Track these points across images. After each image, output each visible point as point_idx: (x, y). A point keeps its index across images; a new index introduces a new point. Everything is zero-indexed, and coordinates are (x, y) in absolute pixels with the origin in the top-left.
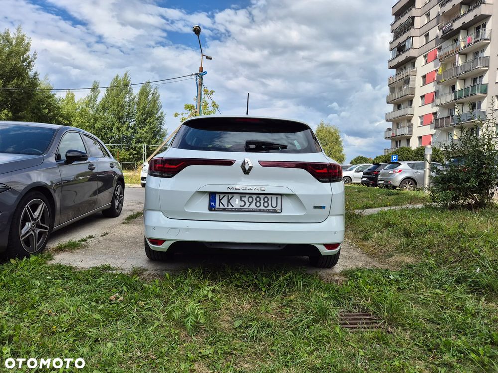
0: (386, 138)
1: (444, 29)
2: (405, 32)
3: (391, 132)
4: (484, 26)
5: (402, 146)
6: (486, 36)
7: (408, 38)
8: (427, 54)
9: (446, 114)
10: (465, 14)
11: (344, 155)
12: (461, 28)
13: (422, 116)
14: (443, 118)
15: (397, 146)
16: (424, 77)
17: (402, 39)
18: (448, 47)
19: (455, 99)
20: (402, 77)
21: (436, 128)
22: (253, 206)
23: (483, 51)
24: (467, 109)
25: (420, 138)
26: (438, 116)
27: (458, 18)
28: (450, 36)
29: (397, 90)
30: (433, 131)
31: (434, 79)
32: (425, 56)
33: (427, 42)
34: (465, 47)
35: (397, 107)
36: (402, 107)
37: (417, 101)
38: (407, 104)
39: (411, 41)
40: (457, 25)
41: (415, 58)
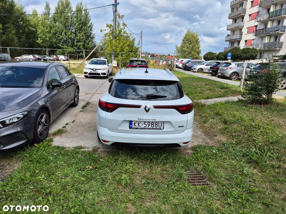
0: (226, 41)
3: (229, 37)
5: (234, 46)
9: (262, 27)
11: (200, 50)
13: (249, 28)
14: (260, 29)
15: (232, 46)
16: (252, 2)
19: (269, 18)
20: (239, 2)
21: (256, 35)
22: (150, 127)
24: (275, 24)
25: (246, 41)
26: (258, 28)
29: (235, 10)
30: (254, 37)
31: (258, 3)
35: (234, 21)
36: (237, 21)
37: (247, 18)
38: (240, 20)
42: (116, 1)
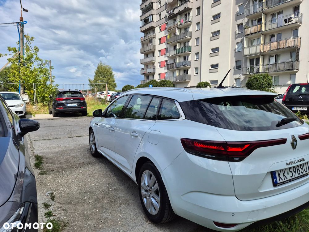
0: (141, 74)
1: (169, 13)
2: (148, 11)
3: (144, 70)
4: (189, 14)
5: (150, 79)
6: (190, 20)
7: (150, 15)
8: (161, 26)
9: (172, 62)
10: (180, 6)
12: (178, 14)
13: (160, 62)
14: (171, 64)
15: (147, 79)
16: (160, 39)
17: (147, 15)
18: (171, 22)
19: (177, 54)
20: (148, 38)
21: (168, 69)
23: (189, 28)
24: (182, 60)
25: (159, 74)
26: (168, 63)
27: (177, 7)
28: (173, 17)
29: (145, 46)
30: (166, 71)
31: (165, 41)
32: (160, 27)
33: (160, 19)
34: (180, 25)
35: (146, 56)
36: (149, 56)
37: (157, 54)
38: (151, 55)
39: (152, 17)
40: (176, 11)
41: (155, 27)
42: (22, 19)
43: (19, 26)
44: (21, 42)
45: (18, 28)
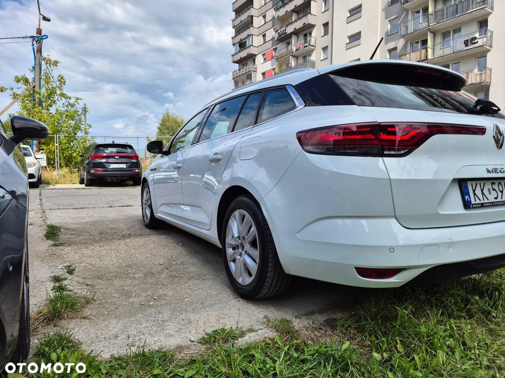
1: (279, 31)
2: (245, 30)
4: (310, 34)
6: (312, 43)
7: (249, 36)
8: (265, 53)
10: (296, 21)
12: (292, 33)
16: (264, 74)
17: (243, 35)
18: (281, 47)
20: (245, 72)
23: (310, 55)
27: (291, 23)
28: (284, 39)
32: (263, 55)
33: (265, 42)
34: (297, 50)
39: (251, 39)
40: (290, 30)
41: (255, 55)
42: (39, 31)
43: (35, 42)
44: (37, 68)
45: (33, 45)
